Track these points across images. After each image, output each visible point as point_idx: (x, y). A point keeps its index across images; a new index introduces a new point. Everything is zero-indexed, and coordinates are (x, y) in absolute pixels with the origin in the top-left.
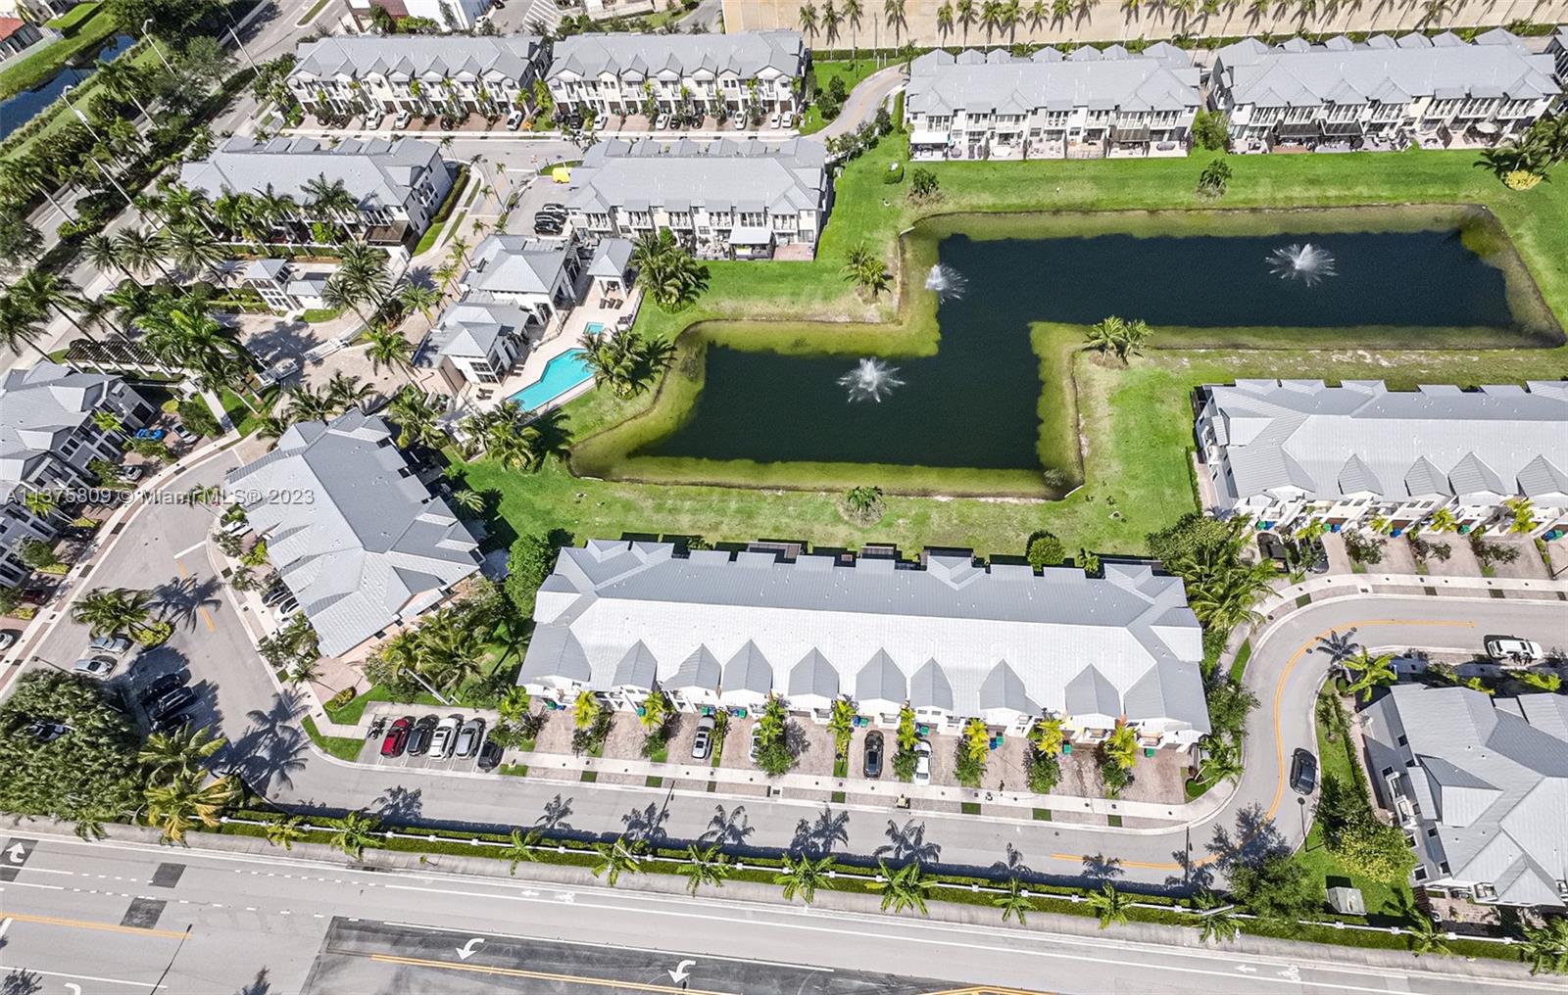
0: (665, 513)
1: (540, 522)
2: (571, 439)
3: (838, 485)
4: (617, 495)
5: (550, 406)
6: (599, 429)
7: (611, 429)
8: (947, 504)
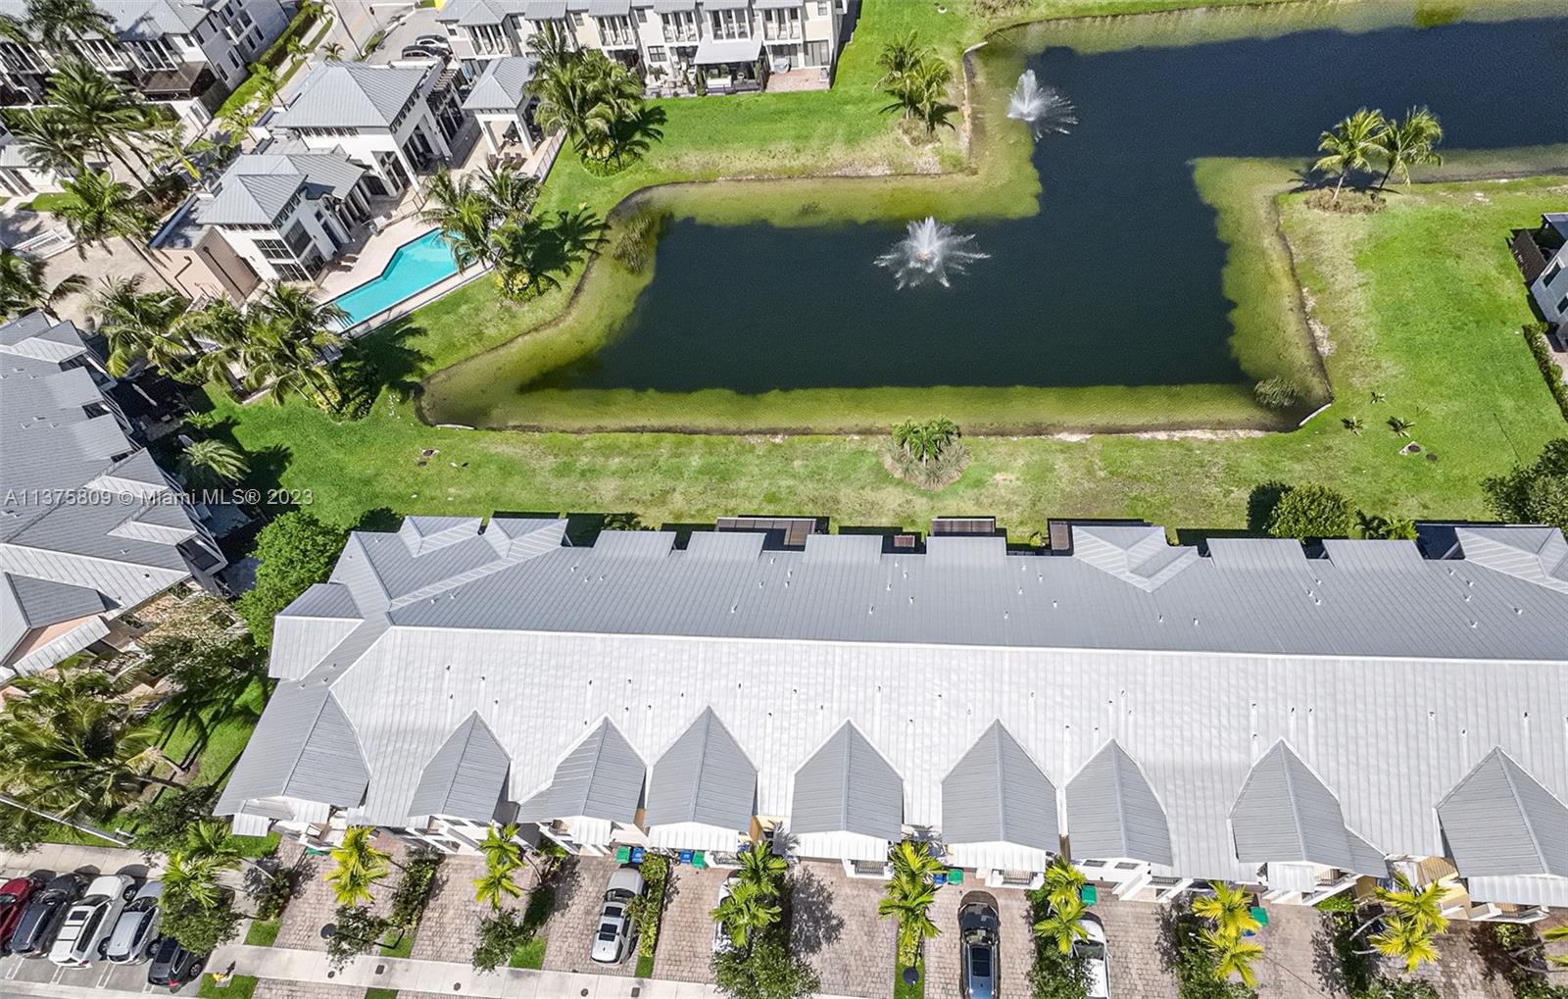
0: (574, 478)
1: (351, 498)
2: (426, 367)
3: (881, 422)
4: (492, 450)
5: (394, 313)
6: (474, 349)
7: (495, 349)
8: (1082, 446)
